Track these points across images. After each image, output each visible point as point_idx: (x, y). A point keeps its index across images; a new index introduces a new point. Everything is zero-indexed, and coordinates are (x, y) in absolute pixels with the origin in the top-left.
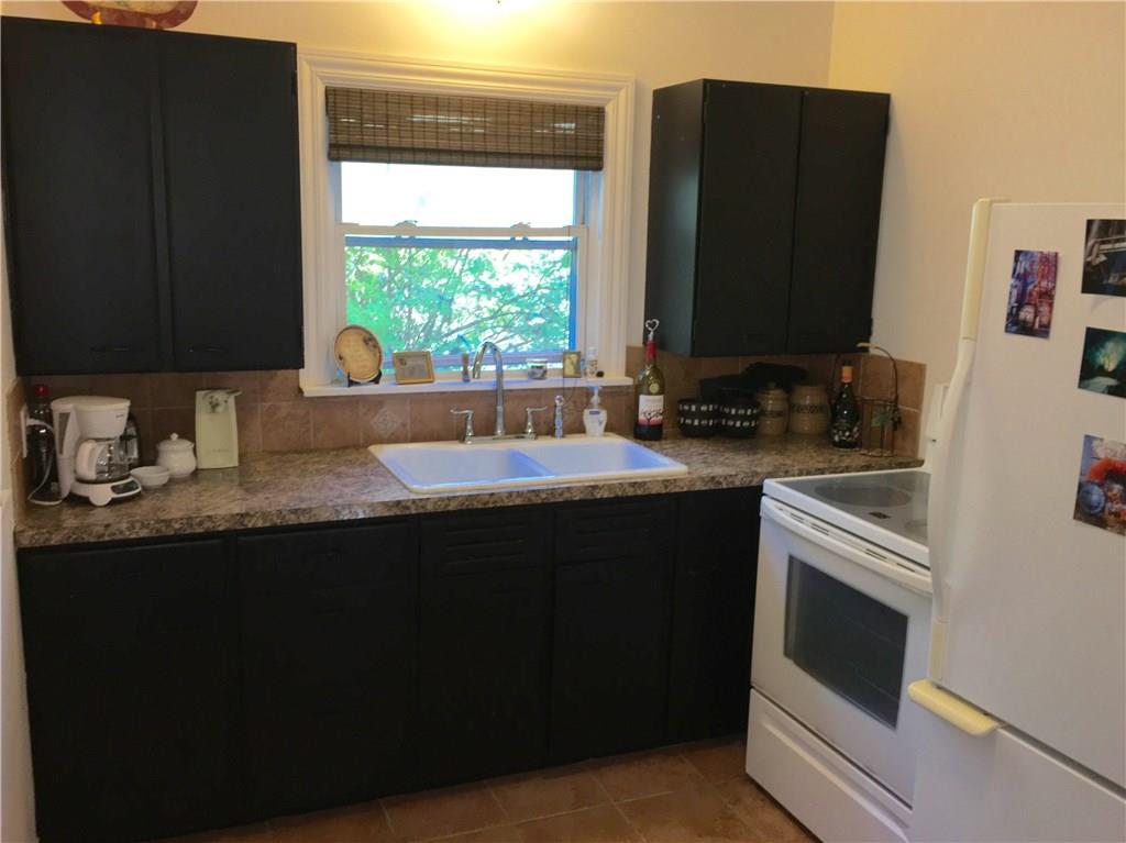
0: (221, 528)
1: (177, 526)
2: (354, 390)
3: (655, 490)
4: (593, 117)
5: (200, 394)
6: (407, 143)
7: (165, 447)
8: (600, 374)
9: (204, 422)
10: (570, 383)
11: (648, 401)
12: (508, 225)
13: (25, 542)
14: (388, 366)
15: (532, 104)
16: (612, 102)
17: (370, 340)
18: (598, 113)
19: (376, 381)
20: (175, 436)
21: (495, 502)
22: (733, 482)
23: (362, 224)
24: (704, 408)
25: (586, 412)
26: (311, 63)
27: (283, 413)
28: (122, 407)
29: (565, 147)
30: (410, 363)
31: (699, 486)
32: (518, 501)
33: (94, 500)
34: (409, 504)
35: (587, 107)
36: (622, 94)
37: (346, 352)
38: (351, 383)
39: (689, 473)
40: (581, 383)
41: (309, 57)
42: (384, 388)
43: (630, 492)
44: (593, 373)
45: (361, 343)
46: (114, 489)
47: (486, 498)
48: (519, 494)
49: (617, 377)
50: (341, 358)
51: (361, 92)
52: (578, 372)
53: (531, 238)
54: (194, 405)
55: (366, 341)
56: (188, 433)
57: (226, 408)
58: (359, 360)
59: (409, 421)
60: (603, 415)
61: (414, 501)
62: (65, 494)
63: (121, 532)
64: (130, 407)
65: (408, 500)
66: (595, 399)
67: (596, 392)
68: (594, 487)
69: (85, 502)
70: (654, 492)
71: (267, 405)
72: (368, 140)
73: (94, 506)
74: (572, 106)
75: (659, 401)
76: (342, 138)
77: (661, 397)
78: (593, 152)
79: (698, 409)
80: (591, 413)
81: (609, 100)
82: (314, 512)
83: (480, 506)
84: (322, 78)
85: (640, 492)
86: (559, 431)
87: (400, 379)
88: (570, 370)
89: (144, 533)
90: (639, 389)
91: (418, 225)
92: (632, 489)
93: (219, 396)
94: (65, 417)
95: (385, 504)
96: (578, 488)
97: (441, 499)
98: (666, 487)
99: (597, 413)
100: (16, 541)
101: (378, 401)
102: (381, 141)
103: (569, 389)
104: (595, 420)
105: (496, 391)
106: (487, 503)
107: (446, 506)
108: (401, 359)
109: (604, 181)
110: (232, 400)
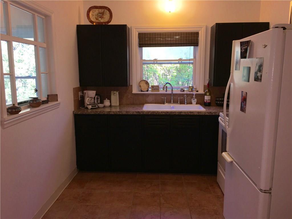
0: (106, 114)
1: (98, 113)
2: (142, 93)
3: (196, 114)
4: (196, 34)
5: (112, 92)
6: (154, 43)
7: (105, 101)
8: (197, 91)
9: (113, 97)
10: (189, 93)
11: (206, 97)
12: (178, 59)
13: (75, 113)
14: (150, 88)
15: (181, 33)
16: (200, 31)
17: (147, 83)
18: (197, 33)
19: (147, 91)
20: (107, 99)
21: (158, 113)
22: (216, 114)
23: (146, 59)
24: (220, 99)
25: (192, 99)
26: (135, 29)
27: (129, 97)
28: (94, 92)
29: (189, 41)
30: (154, 88)
31: (207, 114)
32: (164, 114)
33: (88, 108)
34: (141, 112)
35: (194, 32)
36: (203, 28)
37: (141, 85)
38: (142, 91)
39: (206, 111)
40: (191, 93)
41: (136, 28)
42: (149, 92)
43: (190, 114)
44: (195, 91)
45: (145, 83)
46: (92, 106)
47: (157, 112)
48: (164, 112)
49: (201, 91)
50: (140, 86)
51: (145, 33)
52: (192, 91)
53: (183, 62)
54: (111, 94)
55: (146, 83)
56: (110, 99)
57: (116, 95)
58: (144, 86)
59: (154, 100)
60: (196, 100)
61: (142, 112)
62: (85, 107)
63: (89, 113)
64: (96, 92)
65: (140, 111)
66: (194, 96)
67: (194, 95)
68: (181, 112)
69: (87, 108)
70: (195, 114)
71: (126, 95)
72: (146, 43)
73: (88, 109)
74: (190, 32)
75: (209, 97)
76: (141, 43)
77: (210, 96)
78: (195, 42)
79: (219, 99)
80: (193, 99)
81: (200, 30)
82: (122, 112)
83: (155, 114)
84: (137, 31)
85: (192, 114)
86: (186, 103)
87: (152, 90)
88: (190, 90)
89: (93, 113)
90: (205, 94)
91: (158, 60)
92: (190, 113)
93: (115, 92)
94: (85, 93)
95: (136, 112)
96: (177, 112)
97: (147, 112)
98: (198, 113)
99: (194, 99)
100: (73, 113)
101: (148, 95)
102: (149, 43)
103: (188, 94)
104: (194, 101)
105: (171, 94)
106: (157, 113)
107: (148, 113)
108: (153, 87)
109: (199, 48)
110: (117, 93)
